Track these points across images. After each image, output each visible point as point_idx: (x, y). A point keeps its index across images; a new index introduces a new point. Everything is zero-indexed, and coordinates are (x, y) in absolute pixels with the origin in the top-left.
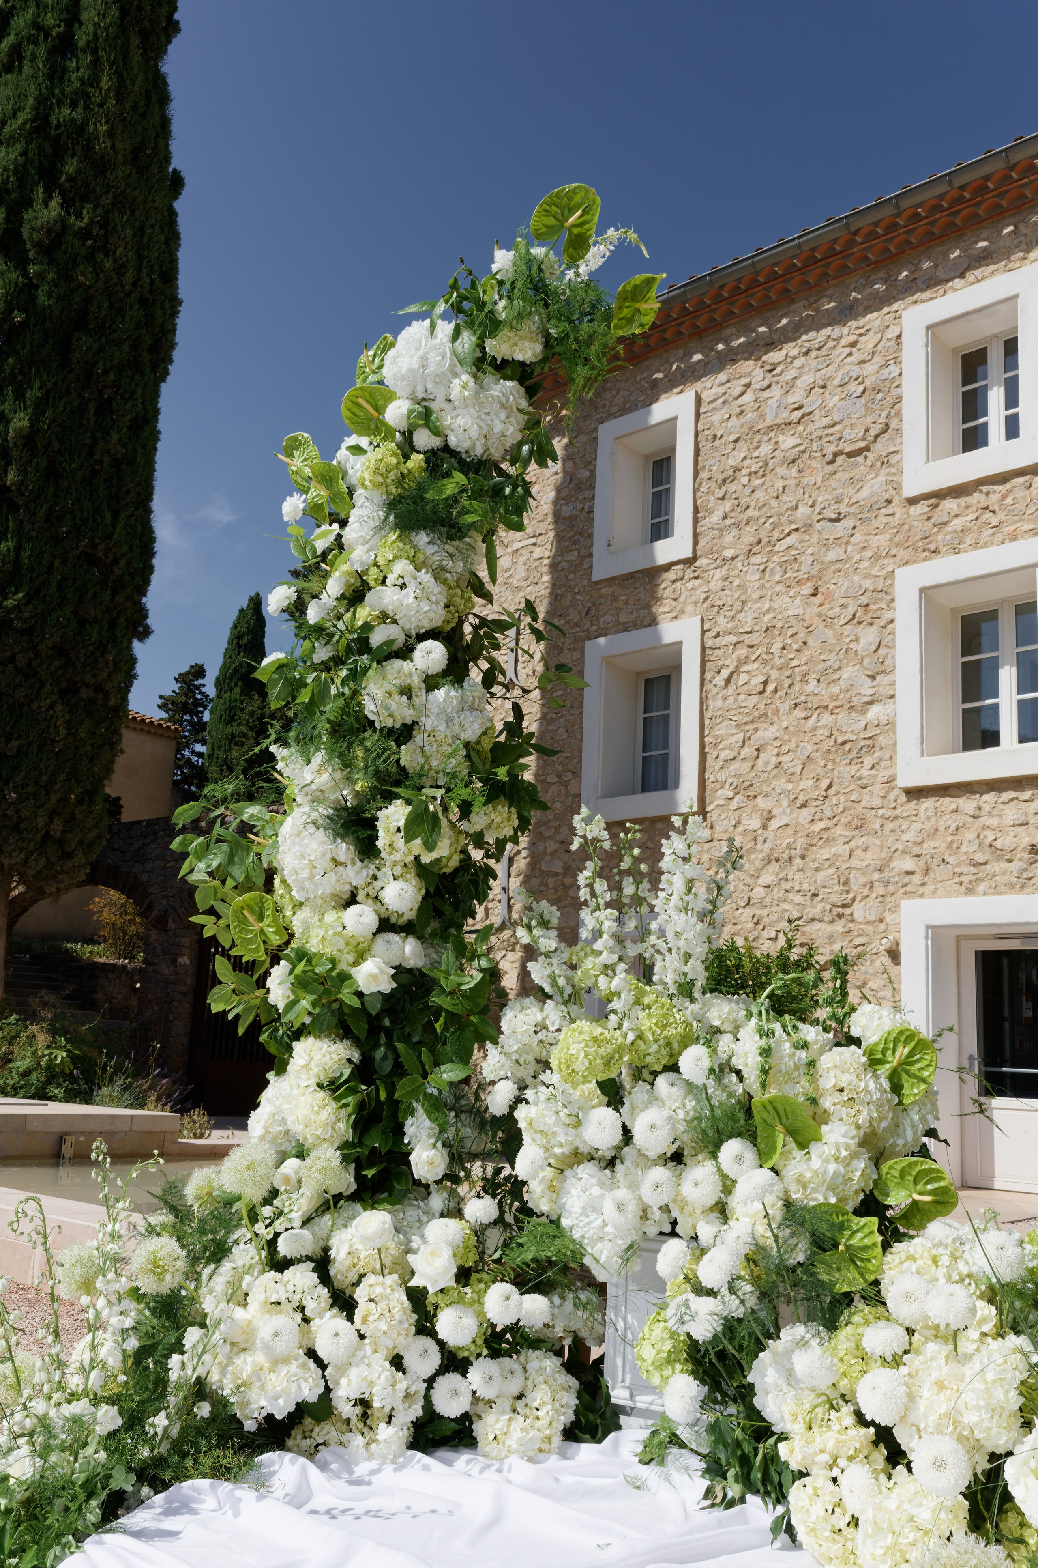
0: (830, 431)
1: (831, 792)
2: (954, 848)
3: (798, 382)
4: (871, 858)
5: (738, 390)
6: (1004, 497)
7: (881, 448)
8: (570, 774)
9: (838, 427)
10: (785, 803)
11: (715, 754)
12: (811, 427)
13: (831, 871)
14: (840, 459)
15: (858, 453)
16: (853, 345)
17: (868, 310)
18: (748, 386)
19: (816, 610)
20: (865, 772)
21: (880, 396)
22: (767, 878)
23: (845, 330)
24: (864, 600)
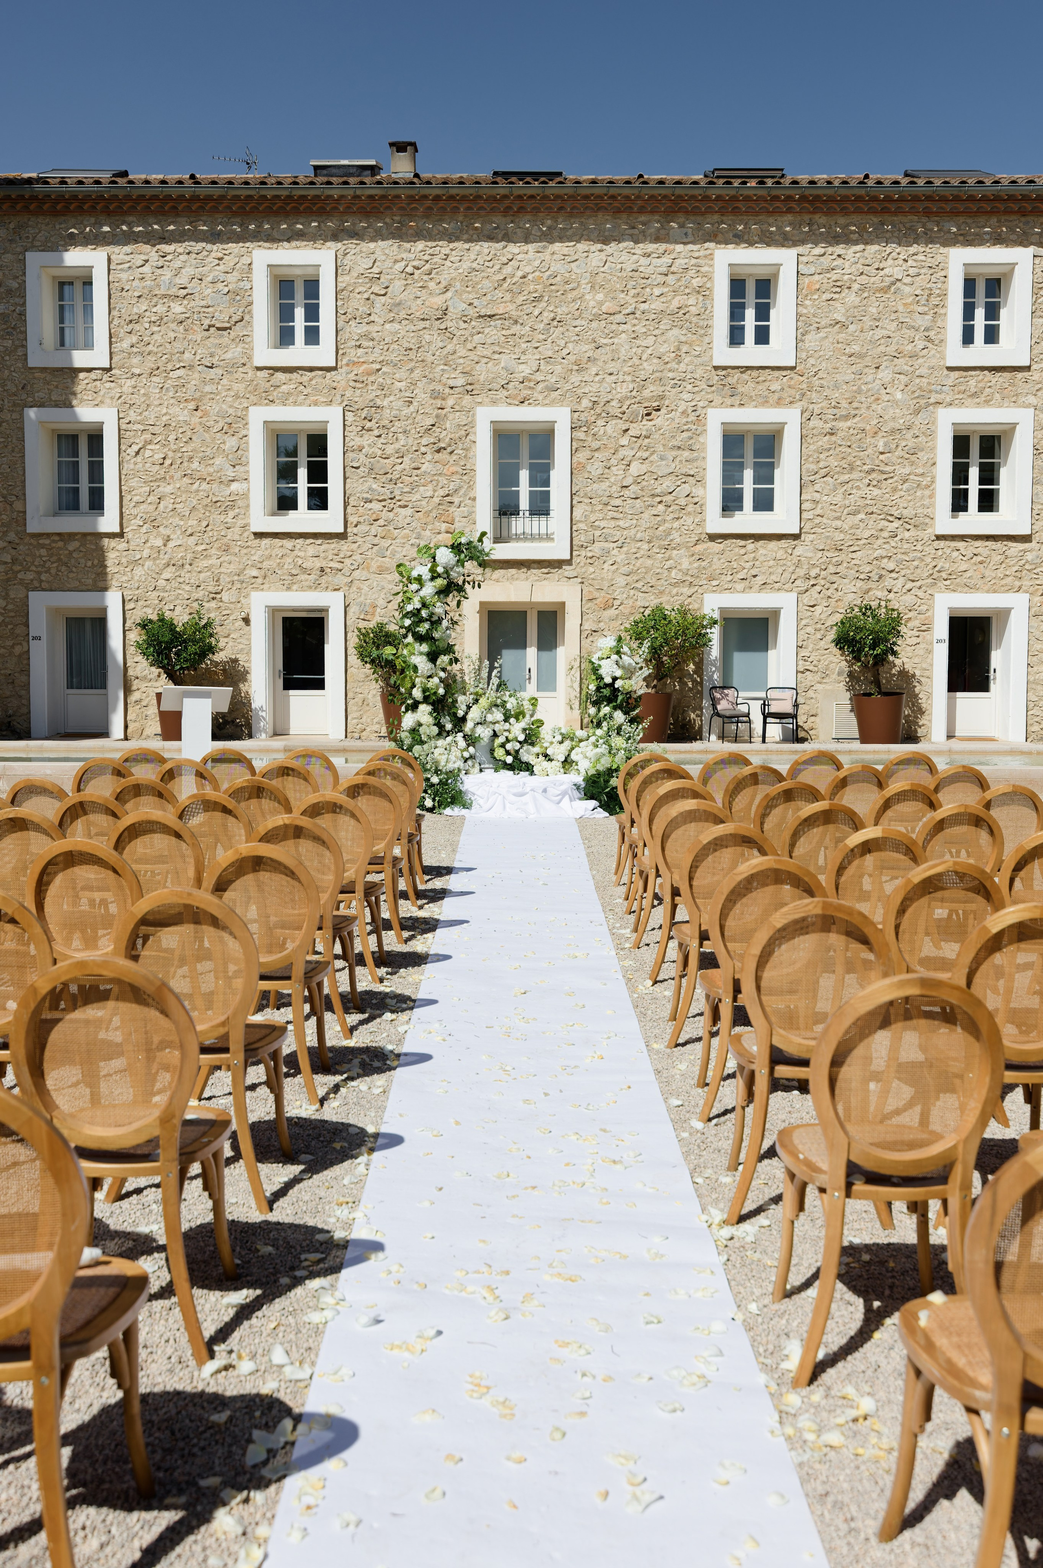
0: (206, 310)
1: (209, 528)
2: (280, 566)
3: (183, 271)
4: (232, 568)
5: (141, 263)
6: (311, 380)
7: (238, 330)
8: (14, 498)
9: (210, 309)
10: (179, 532)
11: (129, 497)
12: (192, 304)
13: (209, 574)
14: (212, 330)
15: (225, 329)
16: (220, 259)
17: (230, 240)
18: (147, 261)
19: (198, 420)
20: (229, 520)
21: (238, 298)
22: (167, 575)
23: (215, 247)
24: (229, 420)
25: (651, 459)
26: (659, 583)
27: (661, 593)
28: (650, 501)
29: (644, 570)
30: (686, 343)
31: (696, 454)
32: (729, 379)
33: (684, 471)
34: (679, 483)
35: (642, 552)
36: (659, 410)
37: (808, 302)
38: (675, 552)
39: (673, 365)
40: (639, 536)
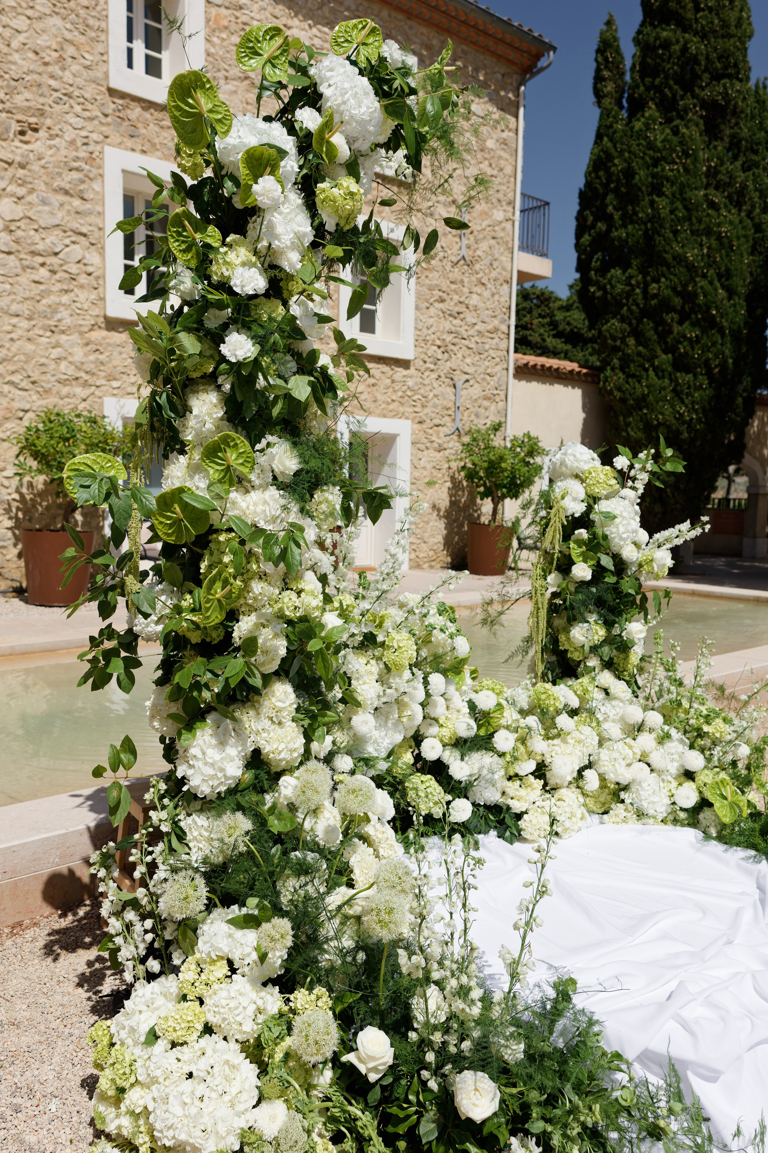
25: (29, 198)
26: (44, 378)
27: (47, 391)
28: (29, 260)
29: (22, 358)
30: (71, 42)
31: (88, 206)
32: (129, 112)
33: (75, 225)
34: (67, 241)
35: (20, 332)
36: (36, 130)
37: (215, 40)
38: (63, 338)
39: (55, 69)
40: (15, 308)
